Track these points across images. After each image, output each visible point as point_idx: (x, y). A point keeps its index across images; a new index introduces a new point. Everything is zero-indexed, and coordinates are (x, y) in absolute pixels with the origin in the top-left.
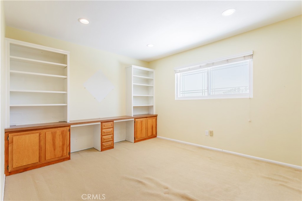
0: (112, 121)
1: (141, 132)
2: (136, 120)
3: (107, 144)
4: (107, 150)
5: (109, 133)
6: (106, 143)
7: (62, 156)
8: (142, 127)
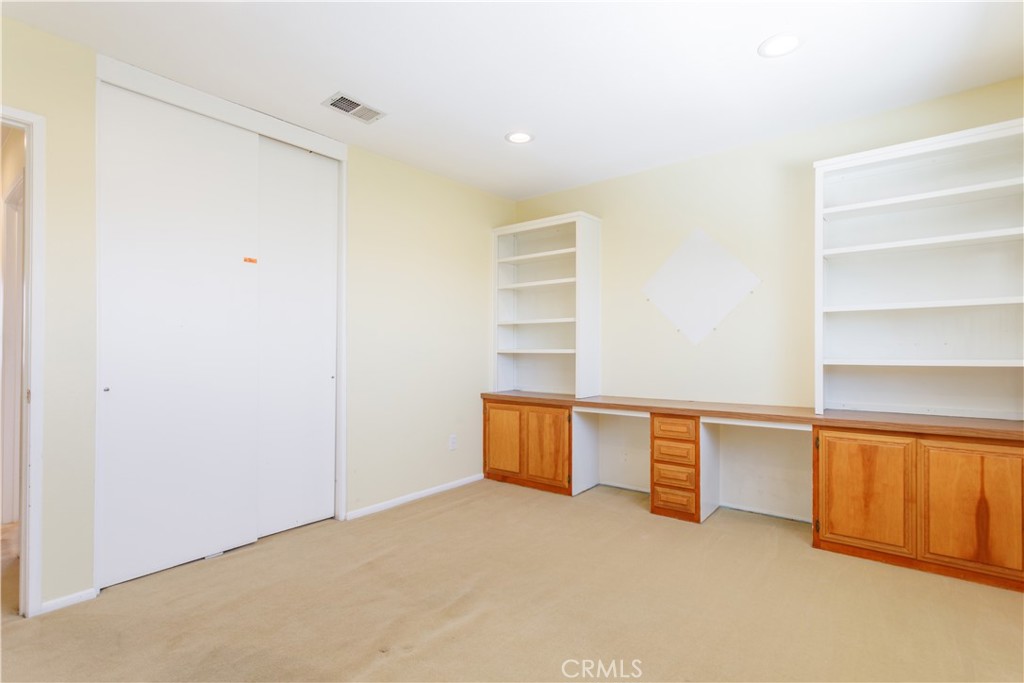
0: (692, 417)
1: (866, 506)
2: (824, 434)
3: (672, 497)
4: (674, 517)
5: (679, 460)
6: (667, 490)
7: (554, 479)
8: (869, 480)
